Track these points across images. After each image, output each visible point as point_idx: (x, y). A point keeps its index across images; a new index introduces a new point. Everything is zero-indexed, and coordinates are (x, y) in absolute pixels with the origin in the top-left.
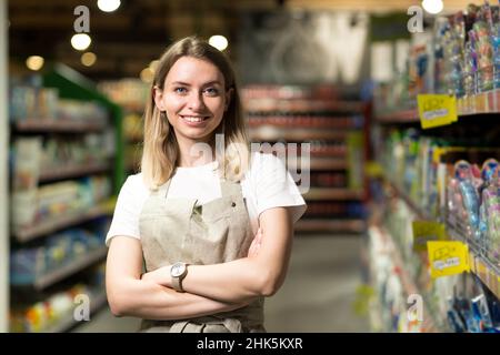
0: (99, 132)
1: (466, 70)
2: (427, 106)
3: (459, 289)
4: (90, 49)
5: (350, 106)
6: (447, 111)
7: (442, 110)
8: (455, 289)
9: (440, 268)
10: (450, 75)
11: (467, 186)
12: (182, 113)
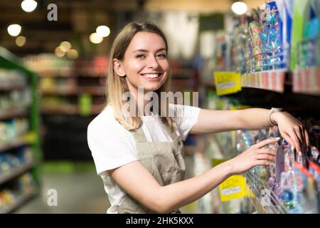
0: (20, 89)
1: (247, 55)
2: (221, 80)
3: (245, 205)
4: (21, 34)
5: (187, 73)
6: (234, 84)
7: (231, 83)
8: (241, 205)
9: (227, 194)
10: (239, 58)
11: (247, 136)
12: (141, 73)
